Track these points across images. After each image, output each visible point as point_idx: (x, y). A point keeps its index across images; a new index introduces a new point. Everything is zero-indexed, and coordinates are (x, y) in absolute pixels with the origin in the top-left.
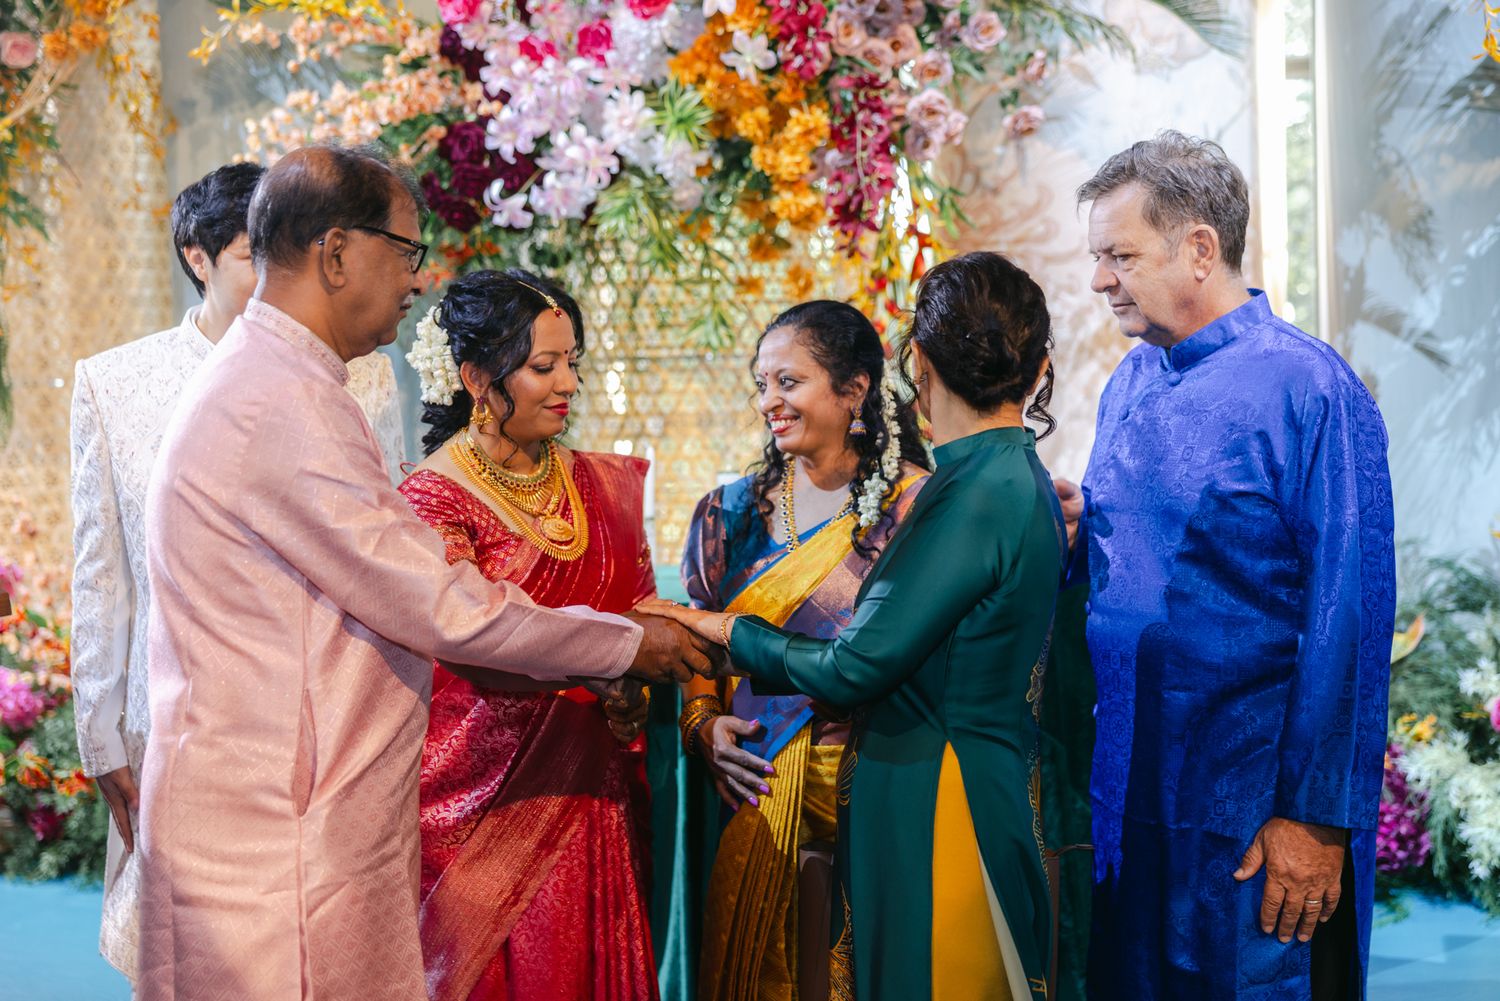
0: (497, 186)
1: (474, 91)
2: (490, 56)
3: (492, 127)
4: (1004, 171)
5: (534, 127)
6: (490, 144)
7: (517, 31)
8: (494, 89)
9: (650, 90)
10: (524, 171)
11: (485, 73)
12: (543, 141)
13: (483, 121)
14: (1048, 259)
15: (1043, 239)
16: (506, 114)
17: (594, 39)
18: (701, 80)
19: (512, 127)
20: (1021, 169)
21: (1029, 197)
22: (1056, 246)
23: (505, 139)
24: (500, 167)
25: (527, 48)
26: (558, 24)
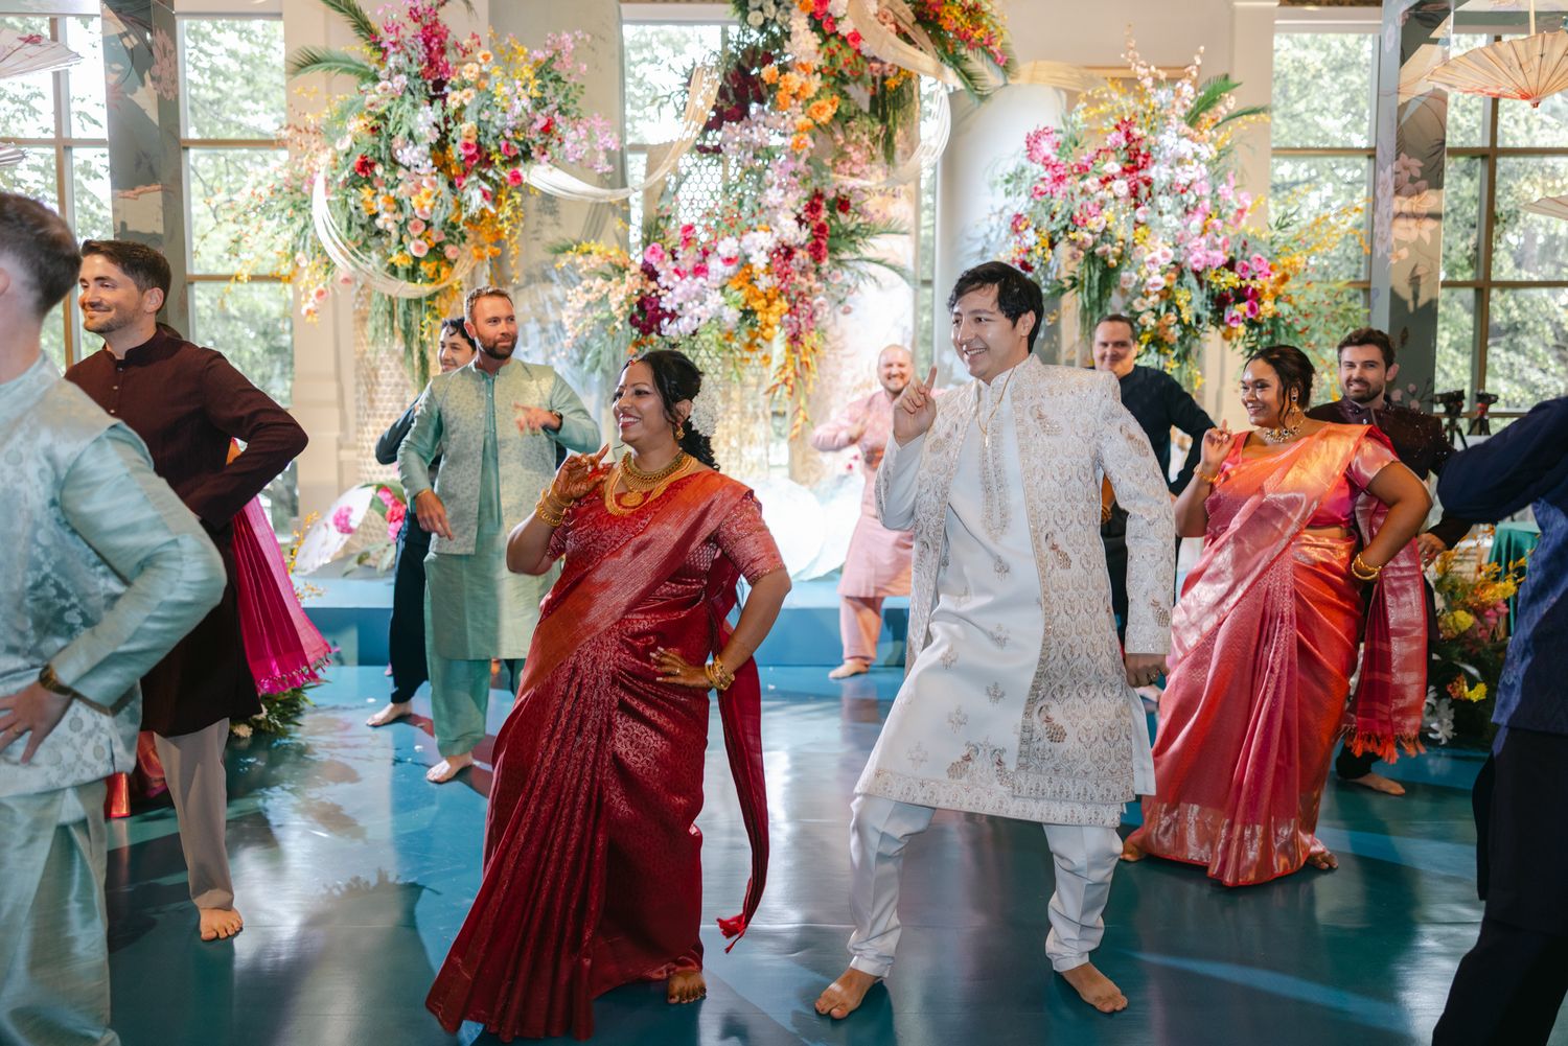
0: (666, 321)
1: (653, 285)
2: (663, 273)
3: (663, 299)
4: (828, 323)
5: (679, 300)
6: (662, 305)
7: (671, 265)
8: (664, 284)
9: (723, 288)
10: (673, 316)
11: (659, 279)
12: (681, 306)
13: (659, 297)
14: (844, 356)
15: (842, 349)
16: (670, 295)
17: (700, 270)
18: (740, 288)
19: (672, 300)
20: (835, 322)
21: (837, 333)
22: (846, 351)
23: (667, 304)
24: (665, 314)
25: (676, 271)
26: (688, 265)
